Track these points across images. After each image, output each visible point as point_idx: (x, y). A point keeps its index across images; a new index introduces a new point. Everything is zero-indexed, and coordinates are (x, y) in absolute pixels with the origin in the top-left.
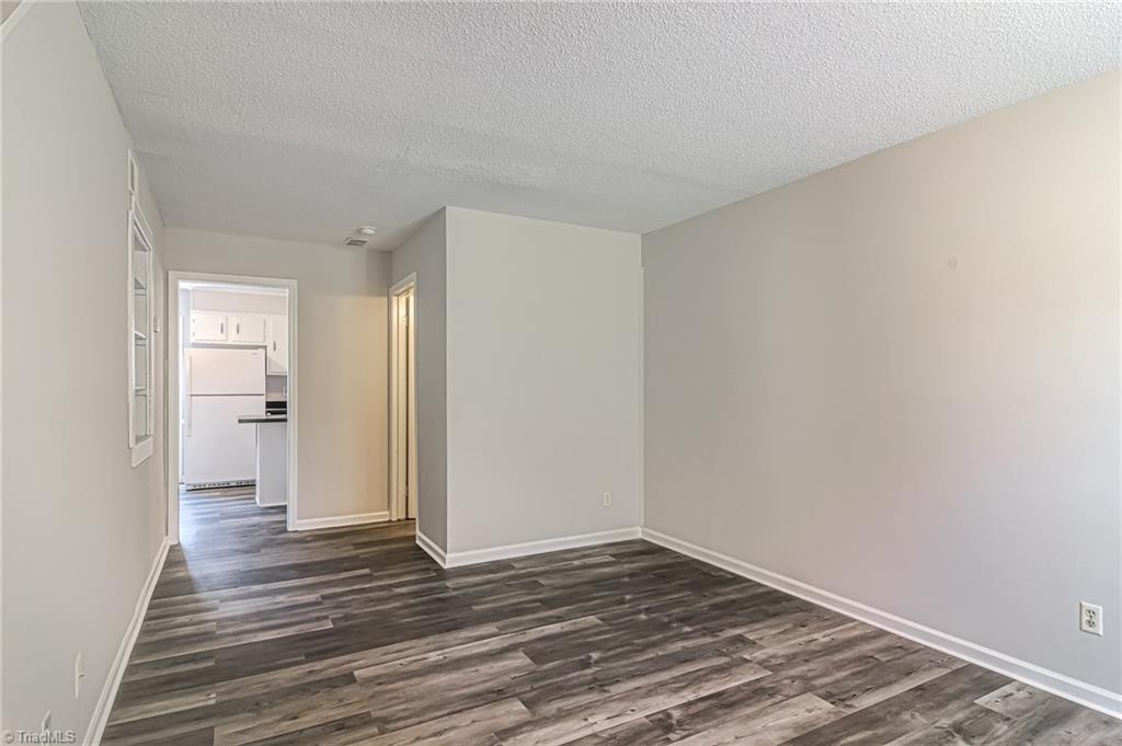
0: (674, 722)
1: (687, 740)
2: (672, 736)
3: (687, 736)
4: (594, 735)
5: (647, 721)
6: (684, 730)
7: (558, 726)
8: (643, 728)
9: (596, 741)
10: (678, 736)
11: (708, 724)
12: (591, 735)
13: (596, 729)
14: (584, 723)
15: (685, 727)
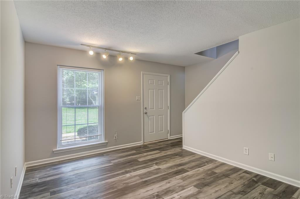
0: (156, 197)
1: (153, 193)
2: (157, 194)
3: (152, 194)
4: (177, 192)
5: (163, 197)
6: (153, 195)
7: (188, 194)
8: (164, 195)
9: (176, 191)
10: (155, 193)
11: (146, 197)
12: (178, 192)
13: (177, 194)
14: (180, 195)
15: (153, 196)
